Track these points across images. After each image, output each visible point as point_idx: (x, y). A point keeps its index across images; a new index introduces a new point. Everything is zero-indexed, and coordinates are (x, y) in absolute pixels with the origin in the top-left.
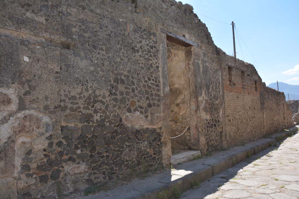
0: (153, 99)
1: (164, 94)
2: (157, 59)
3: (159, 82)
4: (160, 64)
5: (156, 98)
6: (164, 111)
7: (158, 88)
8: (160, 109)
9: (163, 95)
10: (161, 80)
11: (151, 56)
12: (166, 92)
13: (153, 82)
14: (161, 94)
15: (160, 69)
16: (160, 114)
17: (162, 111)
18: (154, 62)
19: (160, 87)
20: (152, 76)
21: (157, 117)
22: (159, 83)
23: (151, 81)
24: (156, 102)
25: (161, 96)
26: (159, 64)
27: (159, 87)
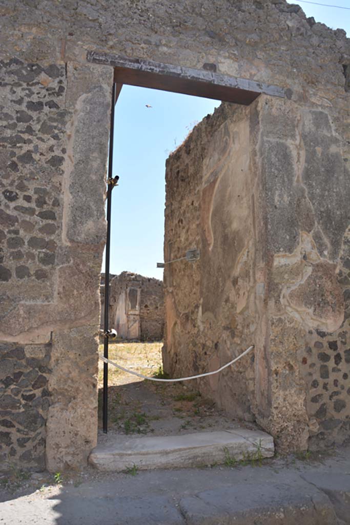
0: (18, 256)
1: (72, 241)
2: (56, 137)
3: (57, 203)
4: (70, 151)
5: (35, 252)
6: (66, 294)
7: (50, 222)
8: (51, 286)
9: (69, 244)
10: (65, 199)
11: (29, 130)
12: (83, 236)
13: (26, 205)
14: (60, 240)
15: (67, 166)
16: (46, 303)
17: (56, 293)
18: (43, 146)
19: (61, 218)
20: (22, 187)
21: (30, 311)
22: (56, 208)
23: (21, 202)
24: (32, 266)
25: (61, 248)
26: (64, 151)
27: (54, 218)
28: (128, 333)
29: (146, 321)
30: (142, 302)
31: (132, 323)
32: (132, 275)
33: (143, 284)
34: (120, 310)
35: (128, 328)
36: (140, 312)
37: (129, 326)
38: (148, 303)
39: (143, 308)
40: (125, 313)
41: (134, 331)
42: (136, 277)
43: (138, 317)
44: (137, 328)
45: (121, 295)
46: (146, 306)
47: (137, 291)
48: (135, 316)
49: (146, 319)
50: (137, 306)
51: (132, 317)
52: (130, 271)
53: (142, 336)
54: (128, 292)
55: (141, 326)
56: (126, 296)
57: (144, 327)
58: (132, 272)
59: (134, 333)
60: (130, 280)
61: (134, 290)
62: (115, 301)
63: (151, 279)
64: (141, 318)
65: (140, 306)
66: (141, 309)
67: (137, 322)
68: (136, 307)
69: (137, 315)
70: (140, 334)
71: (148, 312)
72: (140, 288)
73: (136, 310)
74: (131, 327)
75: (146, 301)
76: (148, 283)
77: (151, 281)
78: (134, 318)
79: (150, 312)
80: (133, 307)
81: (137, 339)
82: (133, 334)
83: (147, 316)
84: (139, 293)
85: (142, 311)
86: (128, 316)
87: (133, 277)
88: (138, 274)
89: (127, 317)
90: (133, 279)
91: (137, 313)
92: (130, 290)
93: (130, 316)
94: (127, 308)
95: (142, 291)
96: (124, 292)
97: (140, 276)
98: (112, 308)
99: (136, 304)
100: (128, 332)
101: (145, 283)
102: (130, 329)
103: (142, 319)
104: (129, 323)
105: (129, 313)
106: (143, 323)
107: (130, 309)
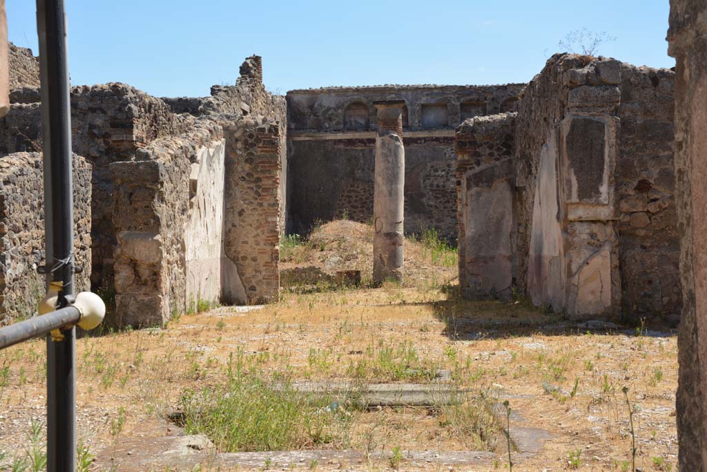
28: (568, 292)
29: (643, 247)
30: (623, 172)
31: (586, 253)
32: (582, 61)
33: (627, 97)
34: (544, 201)
35: (570, 275)
36: (617, 210)
37: (574, 267)
38: (653, 174)
39: (632, 192)
40: (558, 218)
41: (594, 285)
42: (597, 71)
43: (609, 229)
44: (606, 275)
45: (544, 148)
46: (643, 187)
47: (601, 127)
48: (595, 228)
49: (645, 237)
50: (604, 189)
51: (583, 232)
52: (576, 50)
53: (624, 304)
54: (566, 130)
55: (621, 267)
56: (559, 152)
57: (635, 268)
58: (581, 53)
59: (593, 292)
60: (572, 86)
61: (588, 122)
62: (530, 172)
63: (662, 72)
64: (620, 234)
65: (617, 184)
66: (620, 197)
67: (606, 251)
68: (598, 192)
69: (605, 223)
70: (618, 297)
71: (652, 208)
72: (616, 112)
73: (599, 204)
74: (580, 267)
75: (643, 164)
76: (650, 91)
77: (664, 82)
78: (592, 235)
79: (662, 209)
80: (588, 191)
81: (607, 316)
82: (590, 298)
83: (646, 227)
84: (610, 136)
85: (625, 206)
86: (567, 226)
87: (586, 70)
88: (607, 56)
89: (565, 230)
90: (587, 80)
91: (605, 213)
92: (573, 126)
93: (578, 227)
94: (563, 197)
95: (625, 128)
96: (553, 131)
97: (614, 64)
98: (521, 197)
99: (600, 180)
100: (570, 290)
101: (635, 94)
102: (575, 280)
103: (625, 235)
104: (573, 253)
105: (571, 217)
106: (629, 253)
107: (575, 198)
